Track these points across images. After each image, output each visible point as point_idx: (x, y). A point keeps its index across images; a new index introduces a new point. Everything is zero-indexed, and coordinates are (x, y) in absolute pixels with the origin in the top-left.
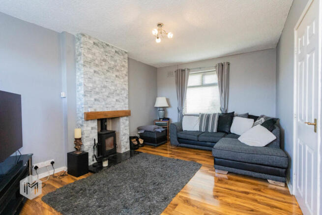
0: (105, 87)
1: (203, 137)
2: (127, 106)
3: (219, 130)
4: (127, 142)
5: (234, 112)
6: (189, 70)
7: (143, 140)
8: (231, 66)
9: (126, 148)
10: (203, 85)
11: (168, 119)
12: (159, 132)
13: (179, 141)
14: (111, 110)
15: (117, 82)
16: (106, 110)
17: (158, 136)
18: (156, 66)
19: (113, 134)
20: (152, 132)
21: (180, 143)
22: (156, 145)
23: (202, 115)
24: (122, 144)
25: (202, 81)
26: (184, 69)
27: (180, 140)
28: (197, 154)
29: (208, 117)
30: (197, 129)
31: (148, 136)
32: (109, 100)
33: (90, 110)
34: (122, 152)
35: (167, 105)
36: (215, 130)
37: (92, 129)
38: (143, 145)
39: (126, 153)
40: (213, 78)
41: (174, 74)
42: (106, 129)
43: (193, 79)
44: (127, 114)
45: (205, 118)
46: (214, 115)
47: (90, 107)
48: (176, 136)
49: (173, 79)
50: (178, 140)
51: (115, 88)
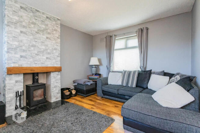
0: (33, 46)
1: (122, 91)
2: (59, 63)
3: (137, 86)
4: (58, 93)
5: (151, 70)
6: (115, 36)
7: (75, 91)
8: (149, 31)
9: (57, 98)
10: (126, 48)
11: (100, 75)
12: (88, 85)
13: (103, 94)
14: (40, 66)
15: (48, 42)
16: (34, 66)
17: (87, 89)
19: (44, 87)
20: (82, 85)
21: (104, 95)
22: (85, 96)
23: (125, 72)
24: (52, 94)
25: (126, 44)
26: (111, 35)
27: (104, 92)
29: (130, 73)
30: (120, 83)
32: (38, 57)
34: (52, 102)
36: (134, 86)
37: (17, 82)
38: (76, 95)
39: (56, 103)
40: (134, 42)
41: (105, 40)
42: (37, 82)
43: (119, 44)
44: (59, 70)
45: (127, 74)
46: (135, 72)
47: (14, 63)
48: (101, 89)
49: (104, 44)
50: (102, 92)
51: (45, 48)
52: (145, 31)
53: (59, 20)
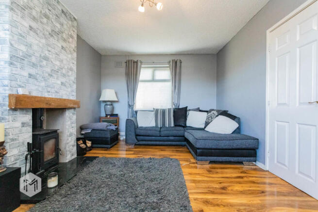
0: (46, 58)
3: (176, 125)
4: (73, 146)
5: (187, 107)
6: (141, 62)
7: (90, 142)
9: (72, 155)
10: (153, 80)
11: (117, 115)
12: (113, 130)
13: (137, 139)
14: (53, 96)
15: (63, 56)
16: (46, 95)
17: (112, 135)
18: (100, 52)
19: (55, 135)
20: (104, 130)
21: (138, 141)
22: (109, 146)
23: (157, 111)
24: (67, 149)
25: (153, 76)
26: (136, 60)
27: (138, 137)
28: (162, 150)
29: (164, 112)
30: (153, 124)
31: (98, 135)
32: (52, 80)
33: (21, 92)
34: (67, 161)
35: (116, 99)
36: (172, 125)
37: (23, 124)
38: (91, 148)
39: (71, 162)
40: (165, 74)
43: (145, 73)
44: (73, 106)
45: (160, 113)
46: (169, 110)
47: (20, 86)
48: (134, 134)
51: (60, 65)
52: (178, 63)
53: (75, 19)
